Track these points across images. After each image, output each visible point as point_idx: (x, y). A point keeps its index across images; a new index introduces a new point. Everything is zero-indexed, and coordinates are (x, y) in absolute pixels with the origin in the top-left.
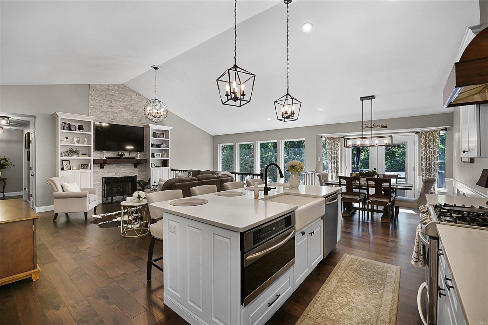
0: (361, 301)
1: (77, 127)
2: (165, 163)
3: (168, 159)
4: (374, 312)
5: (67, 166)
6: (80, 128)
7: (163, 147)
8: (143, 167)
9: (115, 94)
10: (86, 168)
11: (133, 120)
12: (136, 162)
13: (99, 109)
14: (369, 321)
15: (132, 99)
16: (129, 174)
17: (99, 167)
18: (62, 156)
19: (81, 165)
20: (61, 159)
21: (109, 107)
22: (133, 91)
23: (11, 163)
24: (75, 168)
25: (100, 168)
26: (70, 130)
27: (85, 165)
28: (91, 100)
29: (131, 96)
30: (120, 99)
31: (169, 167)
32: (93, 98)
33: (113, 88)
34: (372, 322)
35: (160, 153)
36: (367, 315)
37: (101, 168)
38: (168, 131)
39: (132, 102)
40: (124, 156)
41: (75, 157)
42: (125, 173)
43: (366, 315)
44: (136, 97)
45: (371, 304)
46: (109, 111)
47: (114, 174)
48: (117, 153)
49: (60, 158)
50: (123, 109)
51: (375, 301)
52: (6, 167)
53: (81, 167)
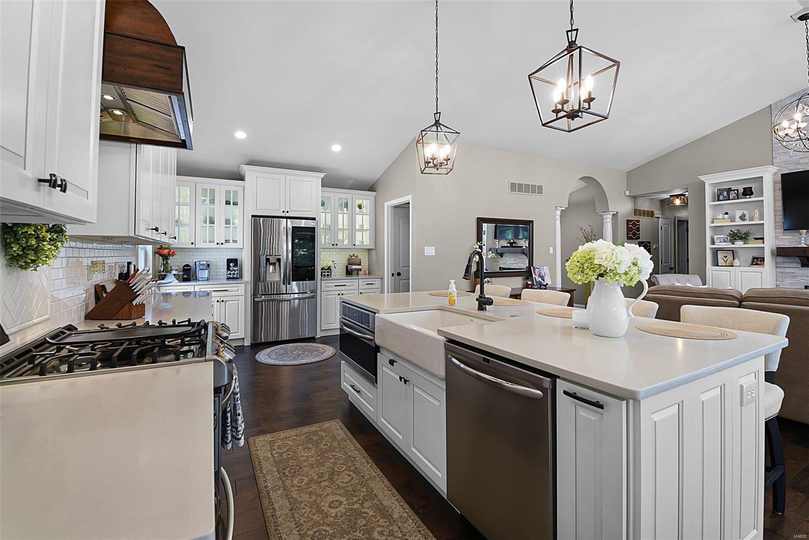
0: (321, 497)
1: (741, 192)
4: (294, 494)
5: (724, 259)
6: (747, 192)
10: (760, 265)
14: (292, 477)
17: (797, 263)
19: (753, 258)
20: (713, 248)
24: (736, 263)
26: (729, 199)
27: (759, 259)
34: (287, 479)
36: (298, 482)
41: (742, 244)
43: (300, 481)
45: (306, 503)
49: (709, 247)
51: (304, 513)
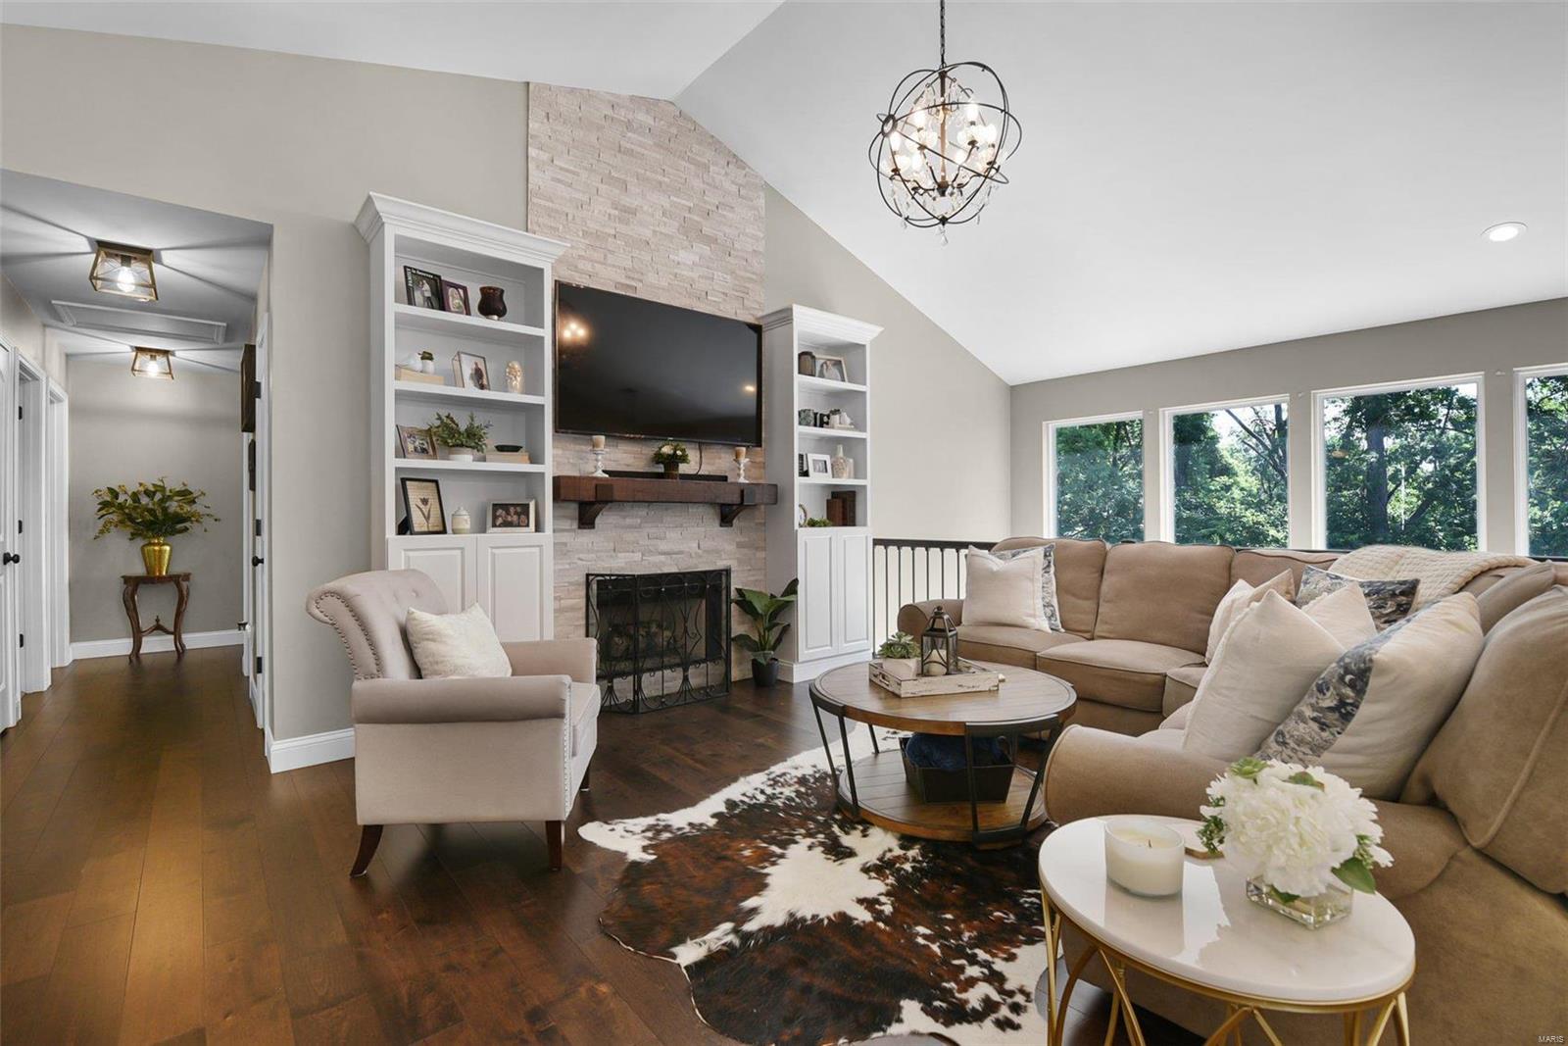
1: (475, 298)
2: (842, 507)
3: (864, 487)
5: (425, 510)
6: (492, 304)
7: (839, 429)
8: (757, 524)
9: (642, 151)
10: (519, 526)
11: (716, 287)
12: (736, 499)
13: (570, 217)
15: (710, 181)
16: (700, 557)
17: (572, 519)
18: (401, 452)
19: (496, 507)
20: (398, 470)
21: (617, 212)
22: (716, 144)
23: (208, 511)
24: (466, 521)
25: (575, 525)
26: (443, 306)
27: (512, 510)
28: (538, 167)
29: (706, 168)
30: (660, 178)
31: (865, 525)
32: (545, 156)
33: (630, 117)
35: (827, 458)
37: (579, 528)
38: (864, 346)
39: (713, 199)
40: (683, 468)
41: (465, 460)
42: (681, 552)
44: (726, 174)
46: (613, 232)
47: (637, 556)
48: (648, 450)
49: (392, 463)
50: (671, 227)
52: (188, 524)
53: (495, 517)
